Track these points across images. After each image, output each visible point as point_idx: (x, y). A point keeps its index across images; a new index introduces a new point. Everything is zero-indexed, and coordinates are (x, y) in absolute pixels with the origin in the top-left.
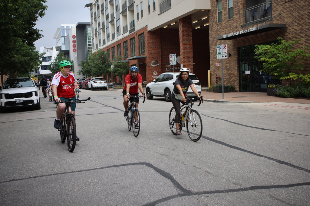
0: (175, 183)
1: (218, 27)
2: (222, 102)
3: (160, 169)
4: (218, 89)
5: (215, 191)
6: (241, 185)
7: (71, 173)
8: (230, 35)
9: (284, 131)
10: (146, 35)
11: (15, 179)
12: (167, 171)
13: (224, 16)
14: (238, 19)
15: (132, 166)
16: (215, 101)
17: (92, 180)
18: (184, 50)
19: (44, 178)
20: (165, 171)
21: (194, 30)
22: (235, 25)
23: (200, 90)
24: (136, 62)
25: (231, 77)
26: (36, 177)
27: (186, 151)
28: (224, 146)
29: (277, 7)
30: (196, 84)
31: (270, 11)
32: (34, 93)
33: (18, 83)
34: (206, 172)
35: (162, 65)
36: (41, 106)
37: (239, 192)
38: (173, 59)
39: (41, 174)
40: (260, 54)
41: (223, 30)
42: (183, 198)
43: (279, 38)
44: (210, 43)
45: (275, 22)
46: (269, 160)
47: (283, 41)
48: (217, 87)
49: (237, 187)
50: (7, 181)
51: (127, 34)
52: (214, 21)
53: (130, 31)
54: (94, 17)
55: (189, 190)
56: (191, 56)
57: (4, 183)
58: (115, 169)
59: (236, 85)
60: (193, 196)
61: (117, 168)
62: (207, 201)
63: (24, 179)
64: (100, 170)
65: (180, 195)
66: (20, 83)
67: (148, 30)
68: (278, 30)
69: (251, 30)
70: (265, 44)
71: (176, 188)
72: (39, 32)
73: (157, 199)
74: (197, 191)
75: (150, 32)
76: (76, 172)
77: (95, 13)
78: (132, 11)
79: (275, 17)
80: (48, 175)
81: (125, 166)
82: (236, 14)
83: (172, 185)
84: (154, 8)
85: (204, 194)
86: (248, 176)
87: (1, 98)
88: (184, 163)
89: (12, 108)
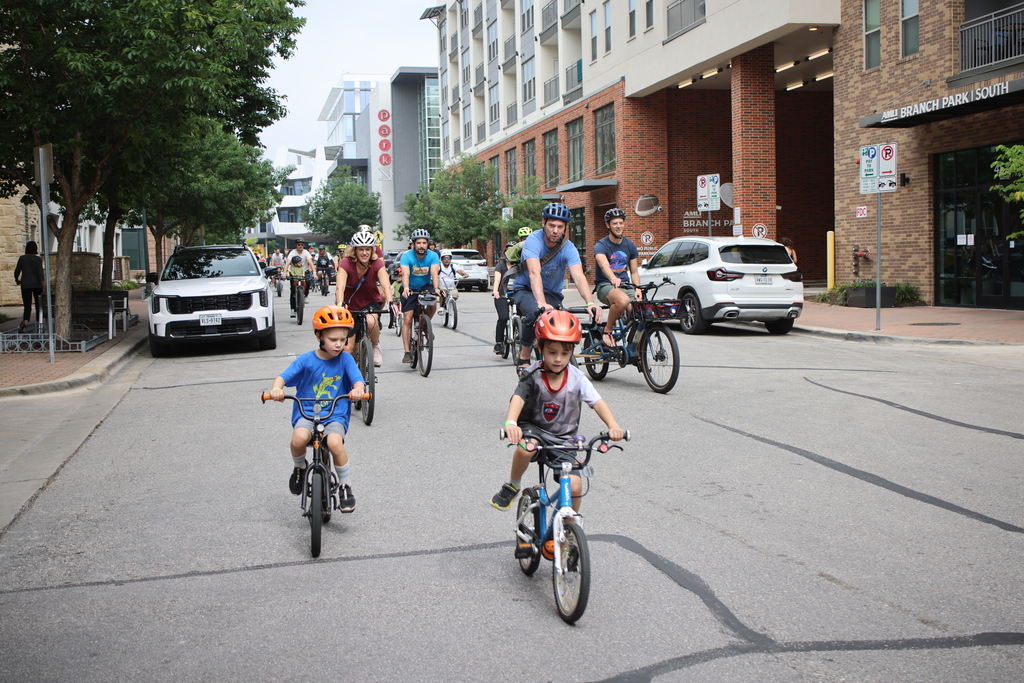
0: (715, 609)
1: (864, 86)
2: (875, 339)
3: (664, 559)
4: (861, 297)
5: (854, 642)
6: (946, 626)
7: (376, 561)
8: (906, 112)
11: (201, 570)
12: (690, 566)
13: (889, 47)
14: (938, 56)
16: (849, 337)
17: (441, 584)
18: (745, 160)
19: (289, 571)
20: (684, 565)
21: (782, 97)
22: (924, 76)
23: (799, 299)
24: (582, 200)
25: (906, 256)
26: (263, 567)
27: (751, 503)
28: (884, 491)
30: (786, 276)
32: (256, 297)
33: (208, 264)
34: (821, 575)
35: (671, 213)
36: (279, 338)
37: (938, 651)
38: (709, 192)
39: (281, 558)
40: (1013, 178)
41: (883, 96)
42: (745, 659)
44: (837, 137)
48: (856, 289)
49: (931, 633)
50: (175, 577)
51: (559, 106)
52: (850, 65)
53: (568, 99)
54: (449, 51)
55: (765, 635)
56: (770, 182)
57: (167, 582)
59: (924, 283)
60: (780, 655)
62: (826, 673)
63: (226, 571)
64: (467, 552)
65: (733, 650)
66: (214, 262)
67: (626, 95)
69: (982, 96)
71: (719, 624)
72: (278, 100)
73: (656, 660)
74: (791, 638)
75: (632, 99)
76: (392, 555)
77: (454, 39)
78: (576, 32)
82: (928, 41)
83: (708, 615)
84: (649, 22)
85: (818, 650)
86: (971, 596)
87: (156, 309)
88: (748, 543)
89: (187, 343)
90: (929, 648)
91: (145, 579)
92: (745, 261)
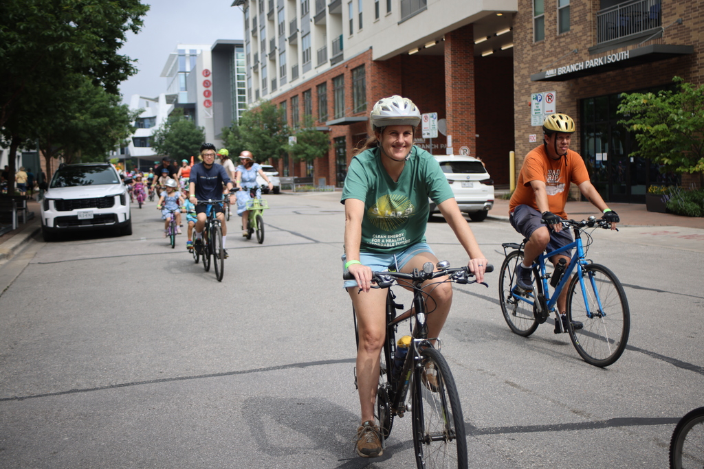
1: (534, 53)
5: (528, 426)
6: (589, 415)
7: (203, 379)
8: (562, 71)
9: (687, 292)
10: (369, 69)
11: (79, 388)
13: (550, 27)
14: (582, 33)
15: (338, 365)
17: (248, 394)
18: (455, 104)
19: (142, 388)
21: (479, 60)
22: (573, 47)
23: (492, 197)
24: (344, 131)
26: (124, 385)
27: (460, 335)
29: (673, 6)
30: (482, 182)
31: (655, 16)
32: (117, 199)
33: (83, 176)
34: (507, 382)
36: (134, 227)
37: (584, 431)
38: (430, 125)
39: (136, 379)
40: (632, 115)
41: (546, 60)
43: (676, 78)
44: (516, 88)
45: (668, 41)
46: (653, 359)
47: (685, 86)
49: (580, 419)
50: (61, 393)
51: (327, 66)
52: (524, 39)
53: (333, 61)
54: (251, 28)
55: (469, 424)
56: (472, 118)
57: (55, 397)
58: (300, 370)
60: (479, 437)
61: (304, 370)
62: (510, 448)
63: (97, 389)
64: (266, 372)
66: (88, 176)
67: (375, 56)
68: (674, 60)
69: (611, 60)
70: (643, 91)
72: (131, 62)
73: (396, 442)
74: (486, 425)
75: (378, 62)
76: (214, 375)
77: (255, 20)
78: (338, 16)
79: (668, 30)
80: (149, 382)
81: (322, 366)
82: (576, 23)
84: (389, 9)
85: (504, 433)
86: (606, 394)
87: (47, 208)
88: (457, 362)
89: (70, 231)
90: (578, 429)
91: (39, 396)
92: (455, 171)
